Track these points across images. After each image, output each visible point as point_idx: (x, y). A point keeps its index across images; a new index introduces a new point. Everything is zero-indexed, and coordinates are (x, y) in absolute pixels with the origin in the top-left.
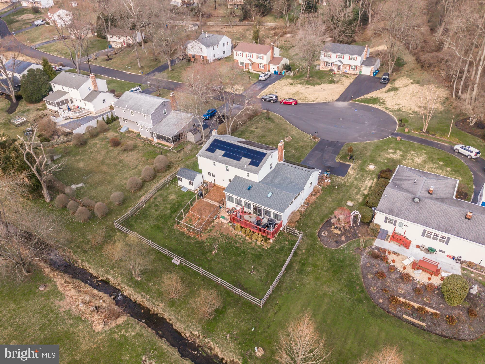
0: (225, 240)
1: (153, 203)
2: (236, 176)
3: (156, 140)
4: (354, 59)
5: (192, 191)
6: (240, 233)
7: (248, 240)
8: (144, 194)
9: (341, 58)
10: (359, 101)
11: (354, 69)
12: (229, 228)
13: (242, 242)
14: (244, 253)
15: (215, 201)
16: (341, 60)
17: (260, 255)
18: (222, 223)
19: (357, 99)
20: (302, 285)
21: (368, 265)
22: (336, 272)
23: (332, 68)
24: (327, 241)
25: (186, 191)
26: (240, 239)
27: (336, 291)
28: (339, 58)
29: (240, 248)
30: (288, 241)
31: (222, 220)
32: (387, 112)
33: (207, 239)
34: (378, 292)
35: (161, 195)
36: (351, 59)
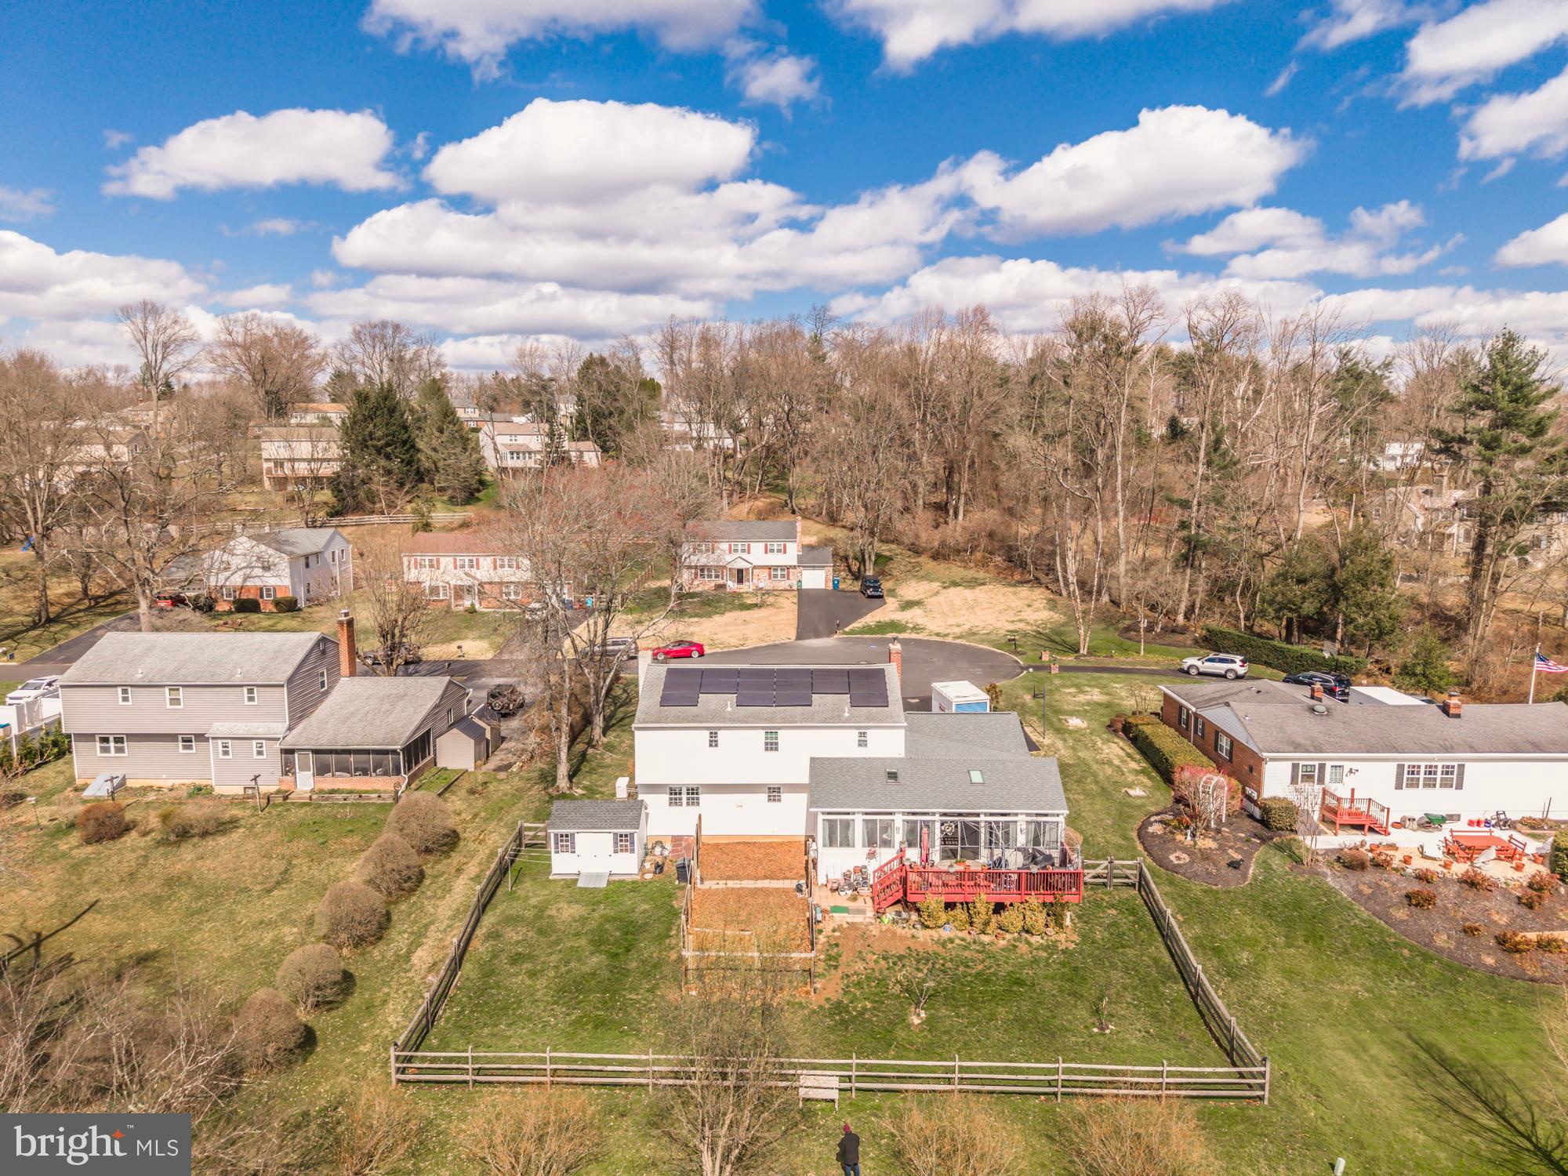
0: (919, 970)
1: (494, 957)
2: (813, 760)
3: (305, 782)
4: (779, 551)
5: (628, 879)
6: (945, 933)
7: (991, 944)
8: (415, 945)
9: (743, 551)
10: (852, 632)
11: (783, 576)
12: (894, 933)
13: (981, 956)
14: (1019, 982)
15: (757, 878)
16: (744, 556)
17: (1075, 969)
18: (853, 926)
19: (847, 629)
20: (1274, 1004)
21: (1367, 891)
22: (1312, 937)
23: (720, 581)
24: (1209, 873)
25: (604, 885)
26: (966, 948)
27: (1369, 984)
28: (736, 551)
29: (994, 974)
30: (1113, 906)
31: (839, 918)
32: (949, 640)
33: (846, 993)
34: (1460, 943)
35: (511, 920)
36: (772, 551)
